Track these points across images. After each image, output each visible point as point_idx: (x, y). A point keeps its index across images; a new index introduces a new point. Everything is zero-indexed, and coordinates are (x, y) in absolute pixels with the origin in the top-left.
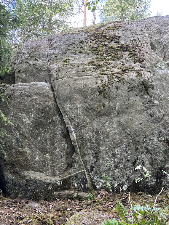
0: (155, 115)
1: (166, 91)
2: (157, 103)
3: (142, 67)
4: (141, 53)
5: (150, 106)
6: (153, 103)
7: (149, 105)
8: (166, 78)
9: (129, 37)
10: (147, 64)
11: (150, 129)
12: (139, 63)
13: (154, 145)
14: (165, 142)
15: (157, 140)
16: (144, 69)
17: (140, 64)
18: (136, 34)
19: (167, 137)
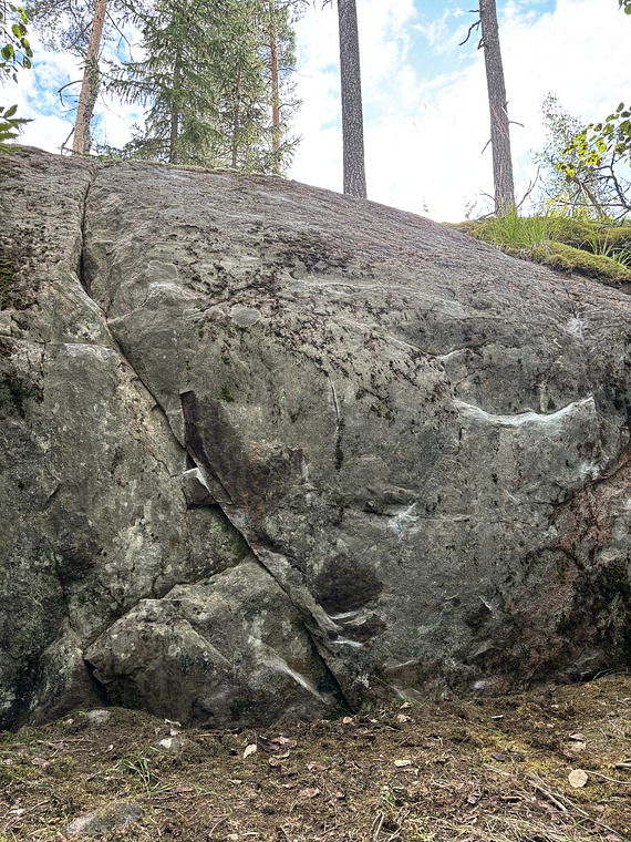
0: (36, 484)
1: (78, 412)
2: (45, 446)
3: (22, 325)
4: (32, 278)
5: (24, 456)
6: (34, 446)
7: (20, 450)
8: (86, 372)
9: (17, 215)
10: (41, 318)
11: (12, 530)
12: (17, 309)
13: (17, 581)
14: (51, 574)
15: (28, 567)
16: (26, 333)
17: (18, 314)
18: (41, 213)
19: (59, 558)
